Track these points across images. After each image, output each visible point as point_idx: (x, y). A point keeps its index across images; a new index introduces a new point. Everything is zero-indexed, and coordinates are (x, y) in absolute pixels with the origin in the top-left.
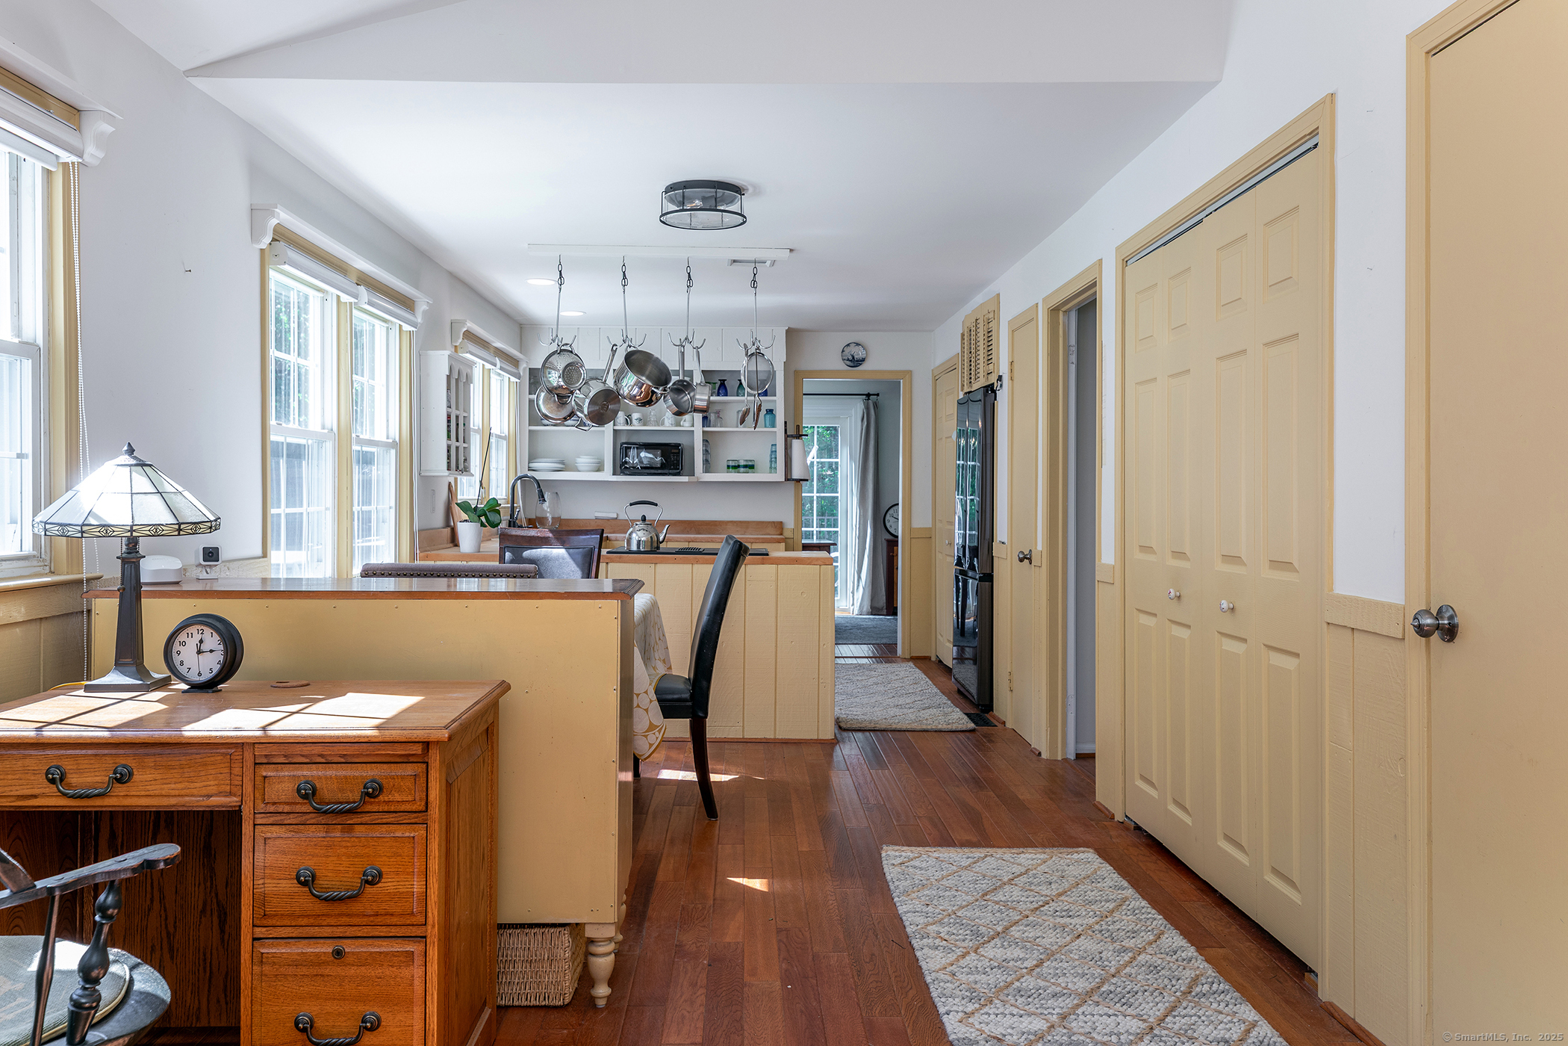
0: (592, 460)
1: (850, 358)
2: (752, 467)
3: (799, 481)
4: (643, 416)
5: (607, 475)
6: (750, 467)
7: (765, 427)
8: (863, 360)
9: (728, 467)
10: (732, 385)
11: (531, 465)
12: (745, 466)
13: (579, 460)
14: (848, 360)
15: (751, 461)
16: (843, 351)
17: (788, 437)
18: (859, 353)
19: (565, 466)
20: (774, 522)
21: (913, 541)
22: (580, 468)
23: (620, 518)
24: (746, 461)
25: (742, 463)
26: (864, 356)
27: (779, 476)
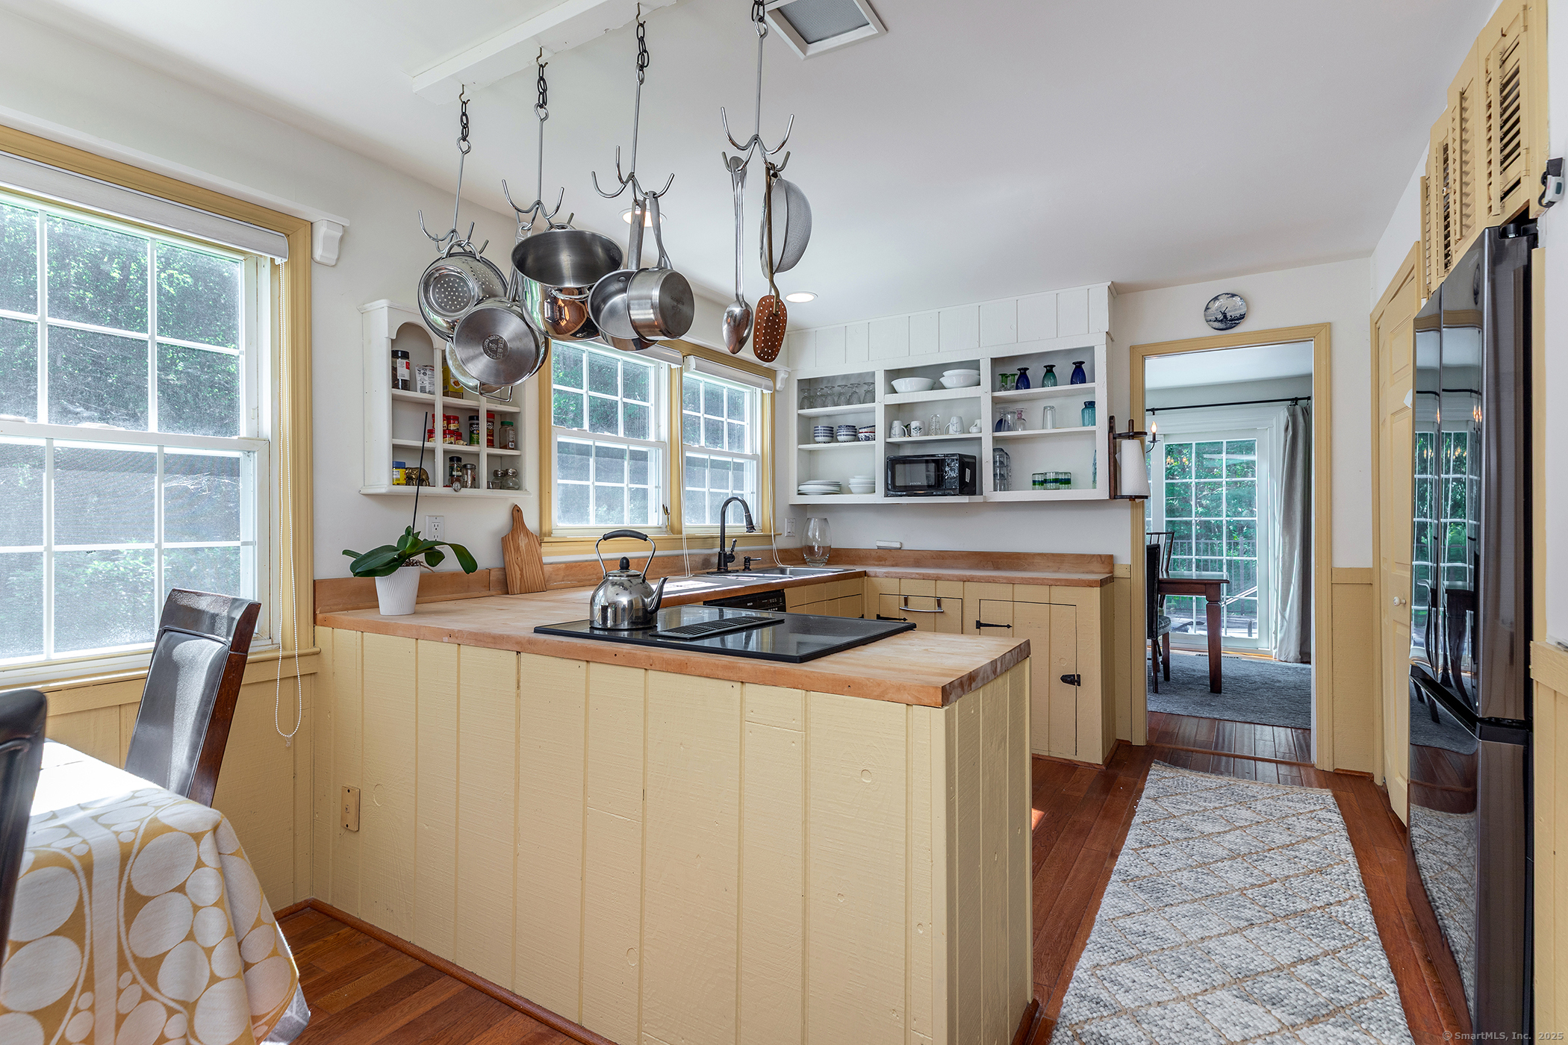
0: (863, 480)
1: (1220, 317)
2: (1067, 482)
3: (1132, 498)
4: (924, 423)
5: (879, 497)
6: (1065, 482)
7: (1084, 425)
8: (1242, 317)
9: (1034, 482)
10: (1036, 372)
11: (801, 488)
12: (1056, 481)
13: (852, 481)
14: (1216, 320)
15: (1065, 473)
16: (1207, 308)
17: (1114, 438)
18: (1234, 307)
19: (839, 488)
20: (1100, 555)
21: (1336, 588)
22: (853, 491)
23: (905, 547)
24: (1056, 473)
25: (1052, 476)
26: (1242, 312)
27: (1102, 492)
